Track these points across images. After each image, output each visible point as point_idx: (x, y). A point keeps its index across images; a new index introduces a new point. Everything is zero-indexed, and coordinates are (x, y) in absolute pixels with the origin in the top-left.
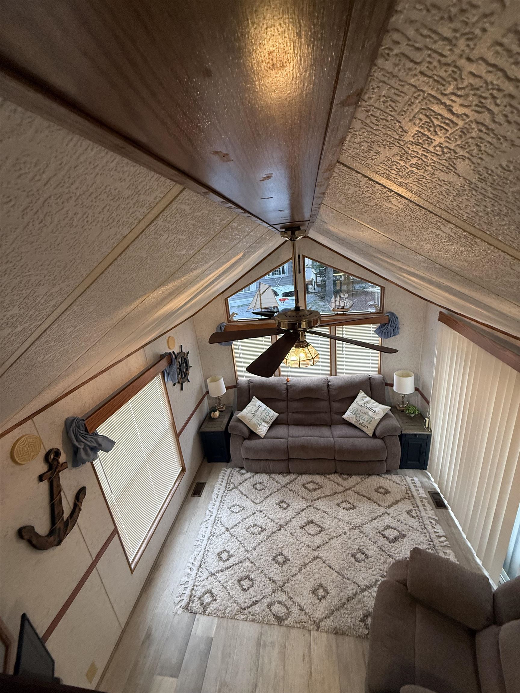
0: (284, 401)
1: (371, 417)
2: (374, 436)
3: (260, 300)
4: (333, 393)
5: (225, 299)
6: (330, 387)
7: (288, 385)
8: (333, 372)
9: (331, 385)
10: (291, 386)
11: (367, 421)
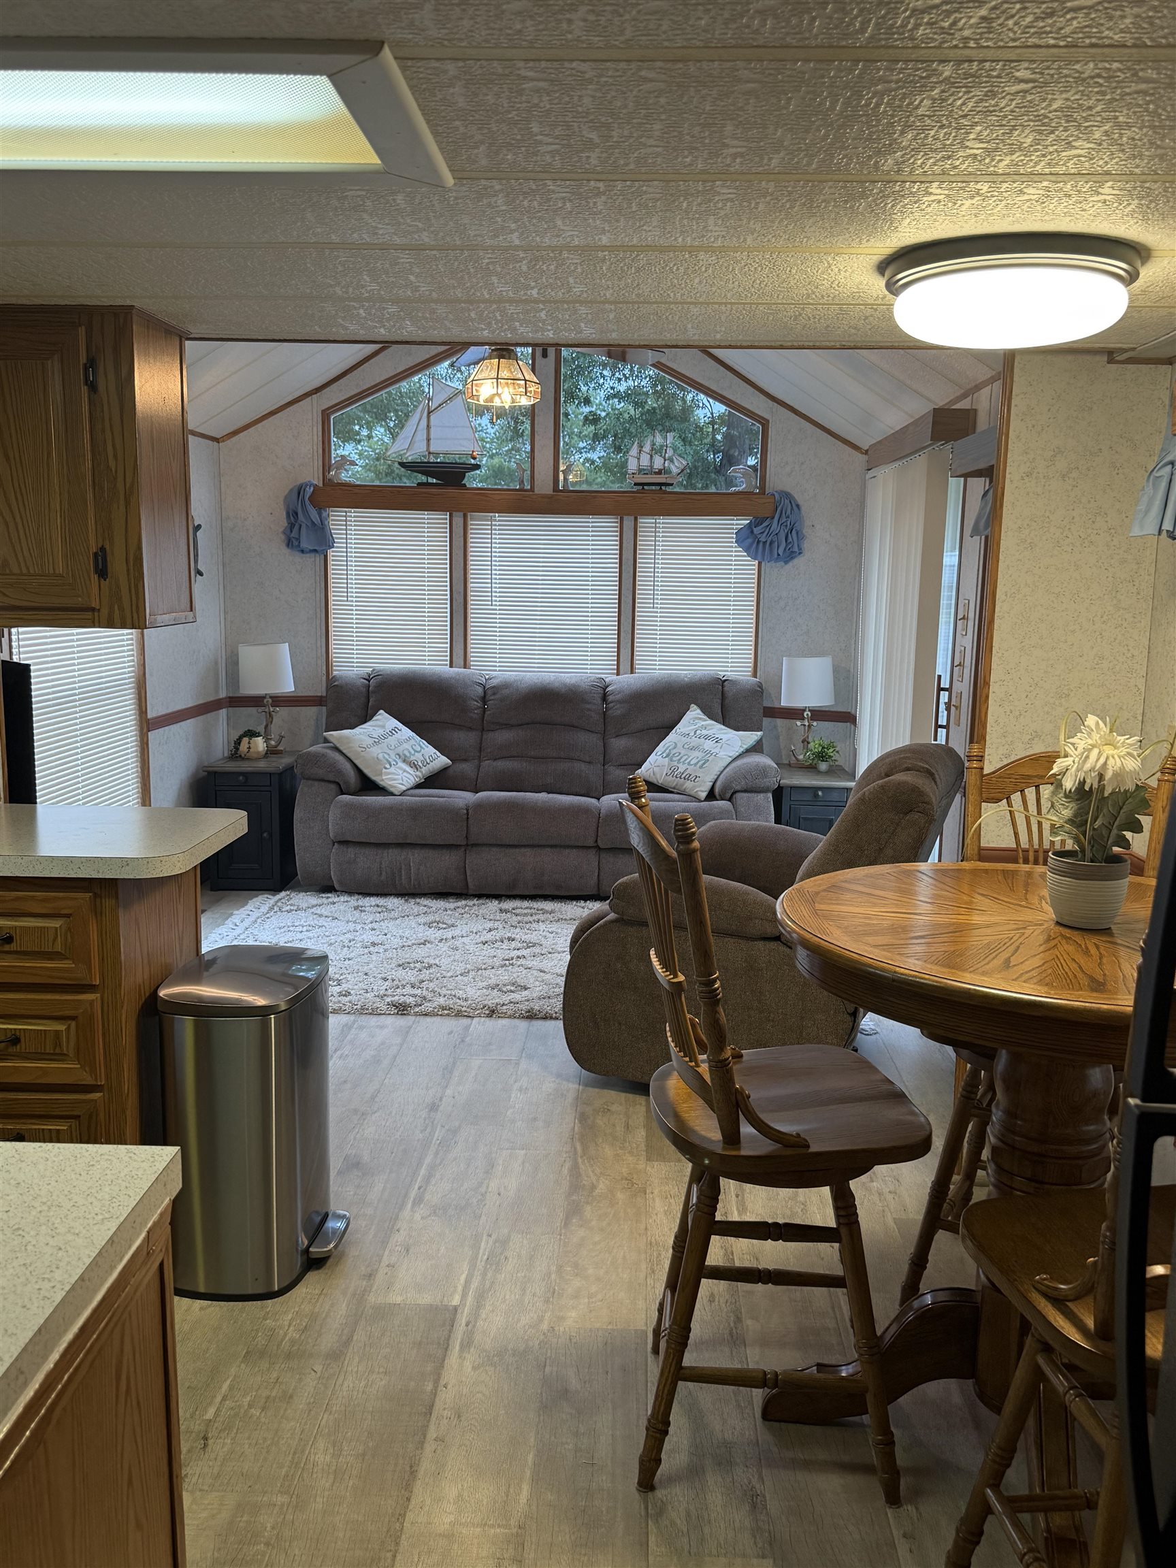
0: (470, 729)
1: (708, 753)
2: (711, 796)
3: (428, 426)
4: (617, 711)
5: (323, 411)
6: (610, 698)
7: (487, 687)
8: (625, 665)
9: (613, 693)
10: (496, 689)
11: (696, 764)
